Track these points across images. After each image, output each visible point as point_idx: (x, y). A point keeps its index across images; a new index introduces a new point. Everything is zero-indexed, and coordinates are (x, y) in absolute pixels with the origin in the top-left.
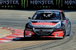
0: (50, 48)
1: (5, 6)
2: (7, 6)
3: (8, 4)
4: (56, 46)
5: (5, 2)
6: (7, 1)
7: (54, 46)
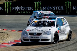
0: (61, 48)
1: (21, 12)
2: (23, 12)
3: (23, 10)
4: (66, 46)
5: (21, 9)
6: (23, 8)
7: (65, 47)
